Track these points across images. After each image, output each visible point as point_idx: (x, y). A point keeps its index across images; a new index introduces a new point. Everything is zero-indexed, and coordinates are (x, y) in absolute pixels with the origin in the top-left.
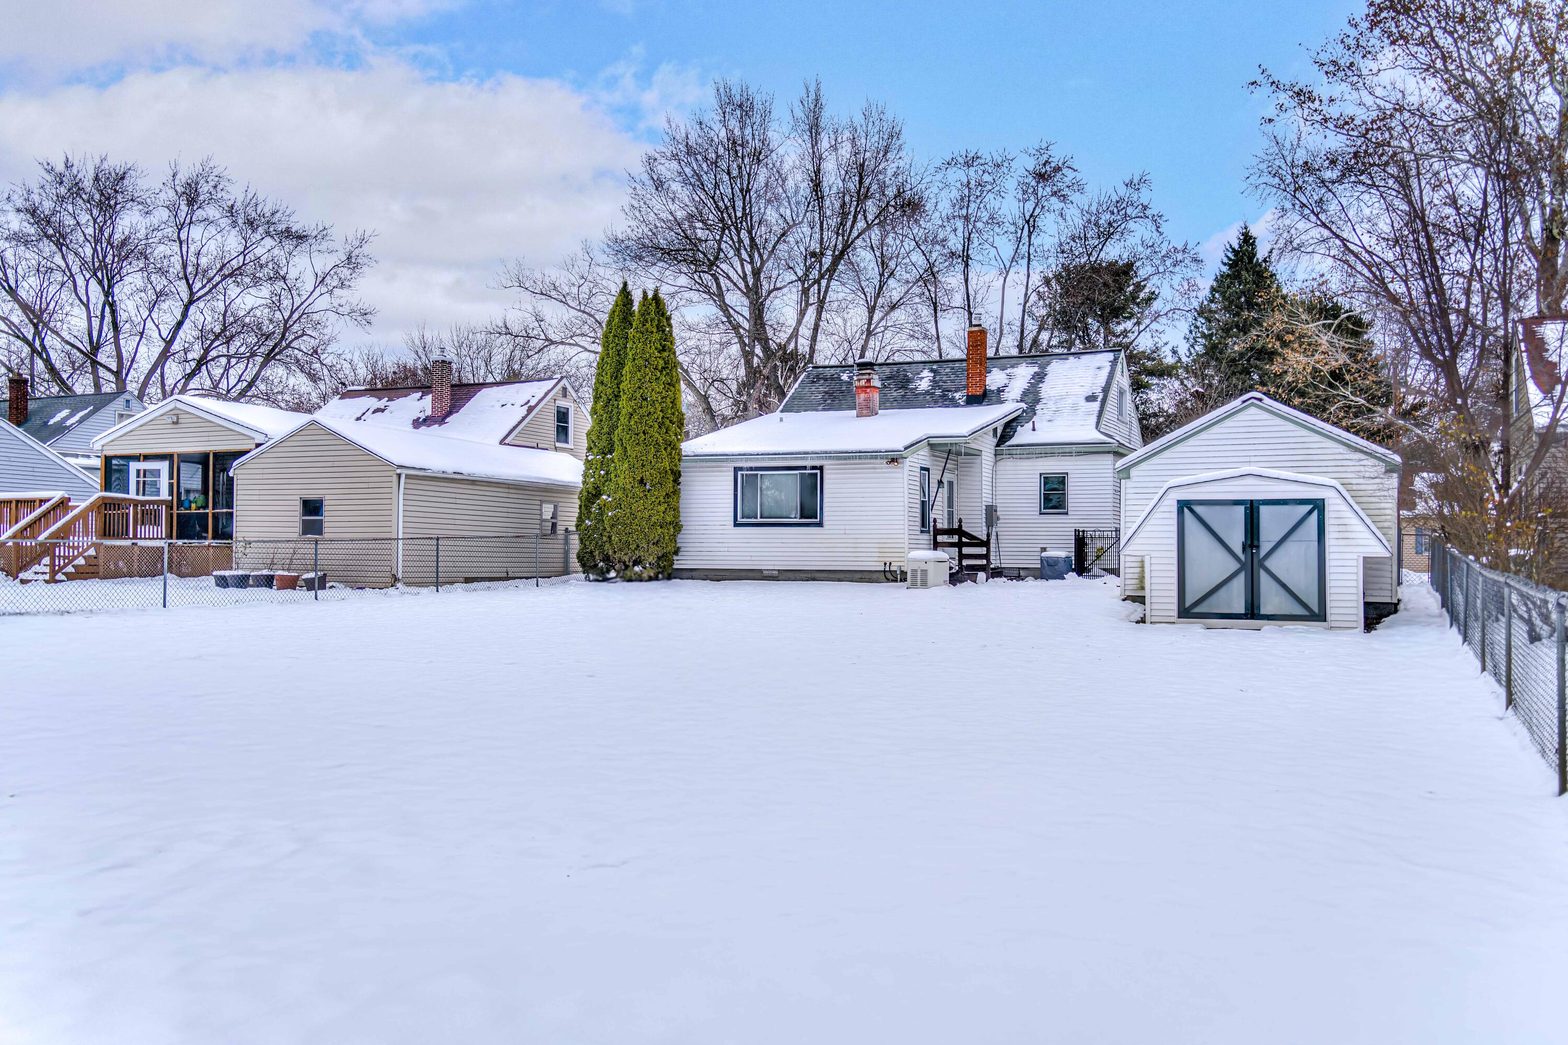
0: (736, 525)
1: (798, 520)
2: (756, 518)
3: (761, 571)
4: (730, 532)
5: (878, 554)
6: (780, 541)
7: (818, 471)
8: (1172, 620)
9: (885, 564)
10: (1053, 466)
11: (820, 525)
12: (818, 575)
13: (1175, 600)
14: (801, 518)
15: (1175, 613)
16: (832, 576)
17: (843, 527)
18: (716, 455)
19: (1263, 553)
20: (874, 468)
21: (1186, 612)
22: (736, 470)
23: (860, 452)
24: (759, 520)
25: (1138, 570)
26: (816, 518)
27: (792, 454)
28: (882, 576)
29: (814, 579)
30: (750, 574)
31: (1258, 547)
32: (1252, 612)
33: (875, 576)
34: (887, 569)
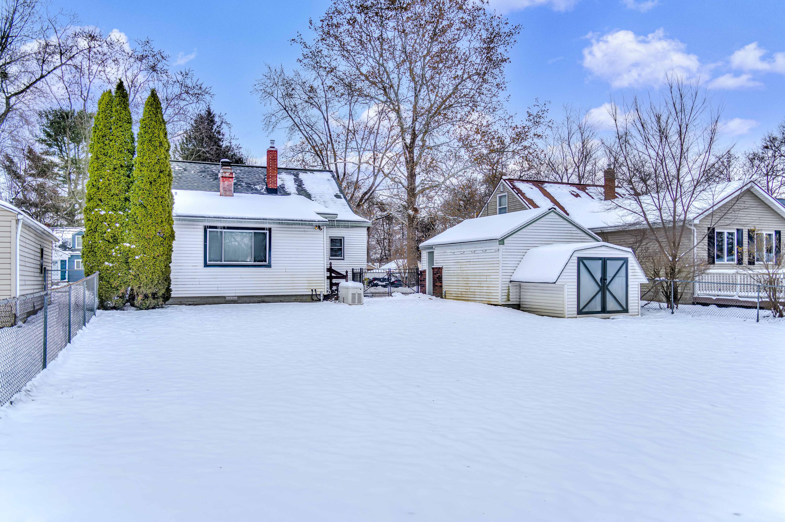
0: (206, 265)
1: (252, 263)
2: (222, 261)
3: (225, 297)
4: (202, 271)
5: (308, 285)
6: (240, 277)
7: (268, 232)
8: (575, 316)
9: (312, 290)
10: (337, 233)
11: (269, 266)
12: (266, 299)
13: (576, 306)
14: (254, 261)
15: (576, 313)
16: (276, 299)
17: (284, 268)
18: (196, 217)
19: (608, 281)
20: (305, 231)
21: (580, 312)
22: (205, 228)
23: (302, 221)
24: (224, 263)
25: (507, 291)
26: (265, 261)
27: (255, 219)
28: (309, 298)
29: (263, 302)
30: (216, 300)
31: (606, 280)
32: (604, 310)
33: (304, 298)
34: (314, 293)
